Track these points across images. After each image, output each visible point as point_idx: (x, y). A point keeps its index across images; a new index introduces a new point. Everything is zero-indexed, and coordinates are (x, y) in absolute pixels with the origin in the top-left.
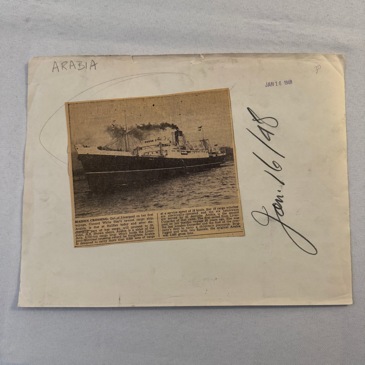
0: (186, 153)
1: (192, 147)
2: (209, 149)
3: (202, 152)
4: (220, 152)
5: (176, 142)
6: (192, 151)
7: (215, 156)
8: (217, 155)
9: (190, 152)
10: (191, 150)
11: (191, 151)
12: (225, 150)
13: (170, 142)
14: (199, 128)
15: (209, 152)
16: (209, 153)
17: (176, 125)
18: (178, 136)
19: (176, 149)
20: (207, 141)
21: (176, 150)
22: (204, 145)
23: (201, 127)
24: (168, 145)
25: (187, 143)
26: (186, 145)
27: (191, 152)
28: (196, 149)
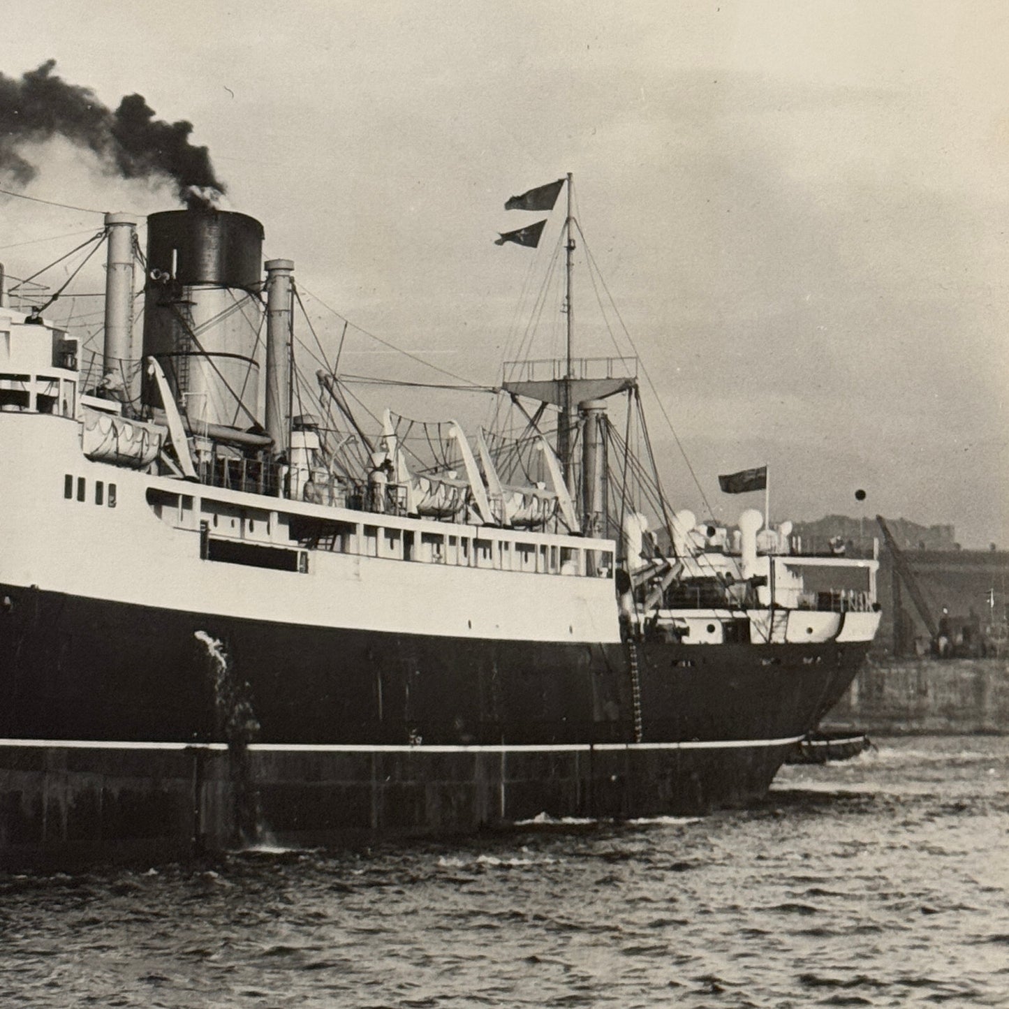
0: (278, 537)
1: (379, 459)
2: (635, 527)
3: (523, 548)
4: (788, 589)
5: (155, 368)
6: (371, 531)
7: (717, 638)
8: (738, 630)
9: (346, 529)
10: (354, 503)
11: (361, 518)
12: (874, 565)
13: (63, 354)
14: (516, 202)
15: (636, 561)
16: (623, 583)
17: (184, 128)
18: (192, 276)
19: (134, 463)
20: (616, 408)
21: (133, 484)
22: (563, 454)
23: (543, 197)
24: (20, 399)
25: (308, 404)
26: (299, 425)
27: (357, 541)
28: (440, 500)
